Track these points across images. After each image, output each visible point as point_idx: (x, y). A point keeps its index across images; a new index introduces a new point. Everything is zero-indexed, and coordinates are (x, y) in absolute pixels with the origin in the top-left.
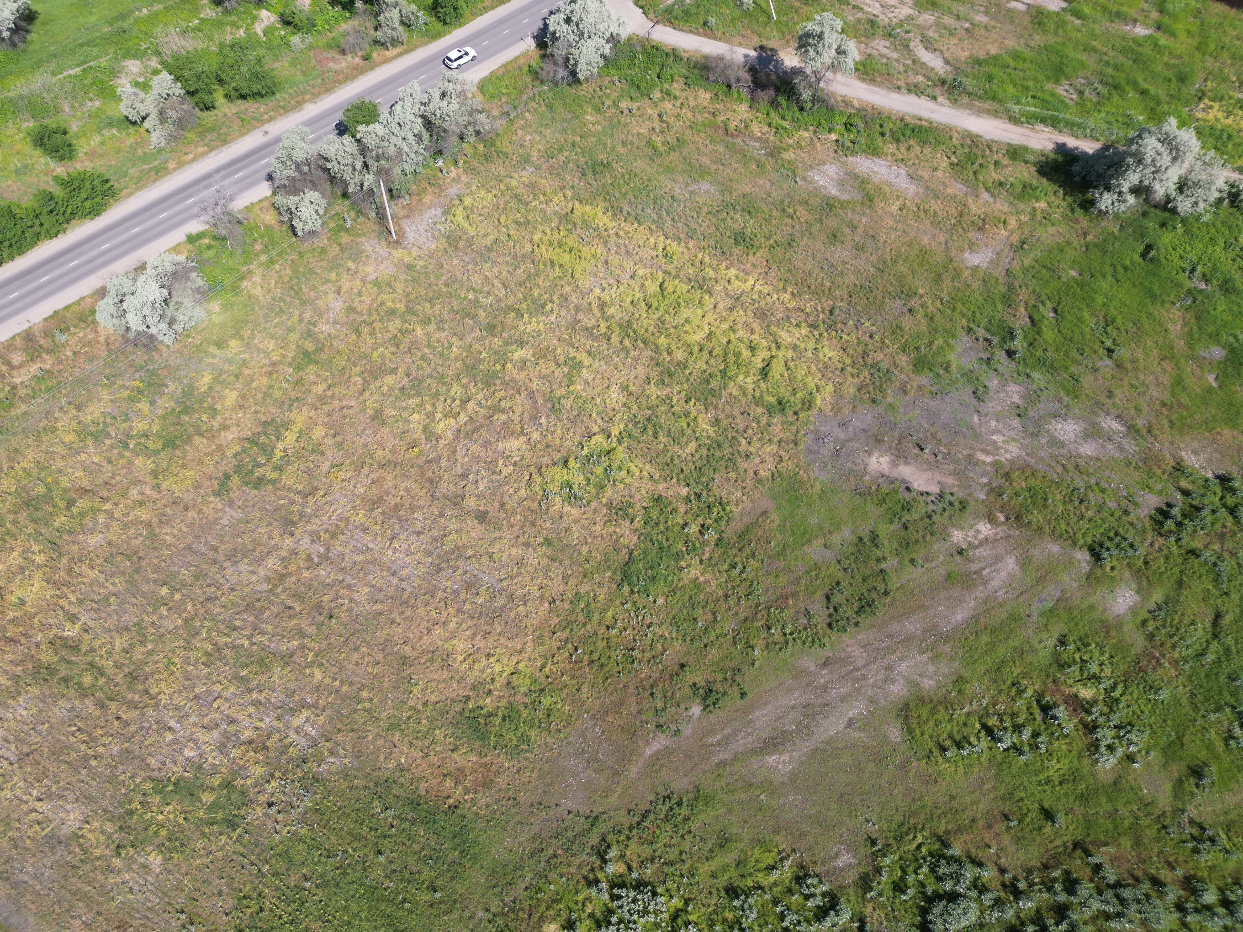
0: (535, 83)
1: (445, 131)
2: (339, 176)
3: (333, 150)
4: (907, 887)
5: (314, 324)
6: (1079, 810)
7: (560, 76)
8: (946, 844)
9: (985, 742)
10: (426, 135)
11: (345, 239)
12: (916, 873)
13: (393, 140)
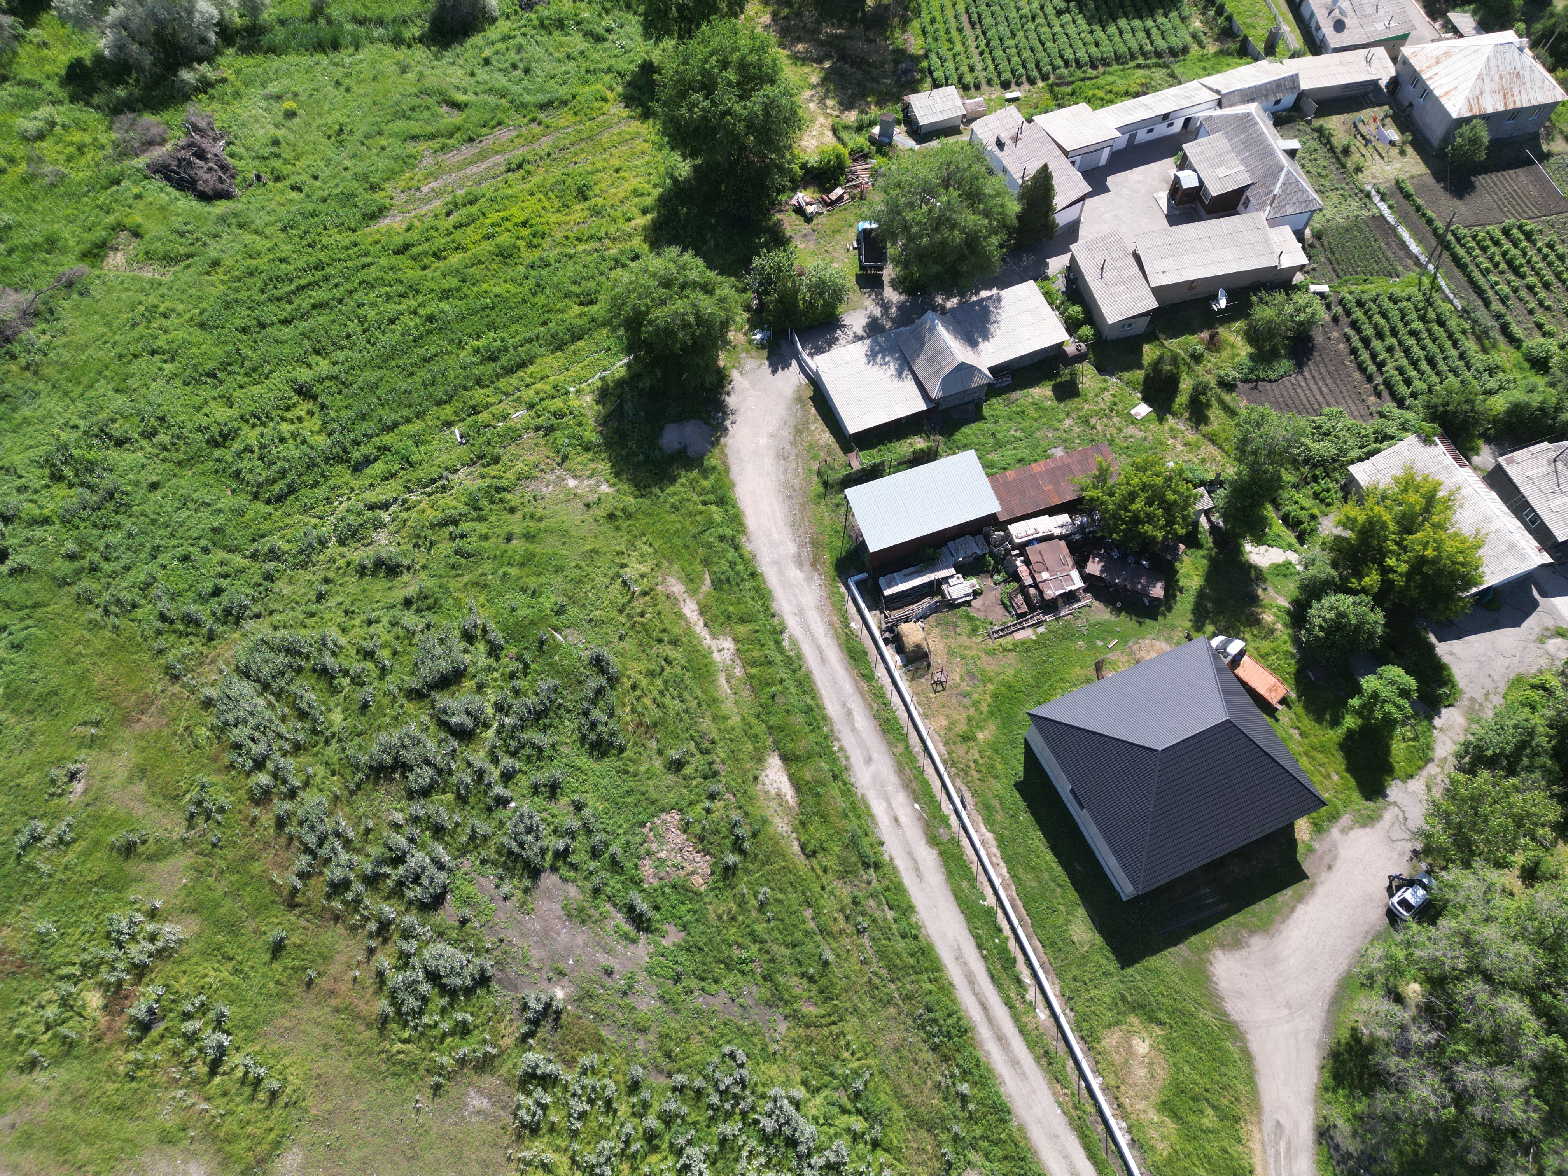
4: (457, 1023)
6: (251, 925)
8: (384, 1019)
9: (235, 1059)
12: (436, 1025)
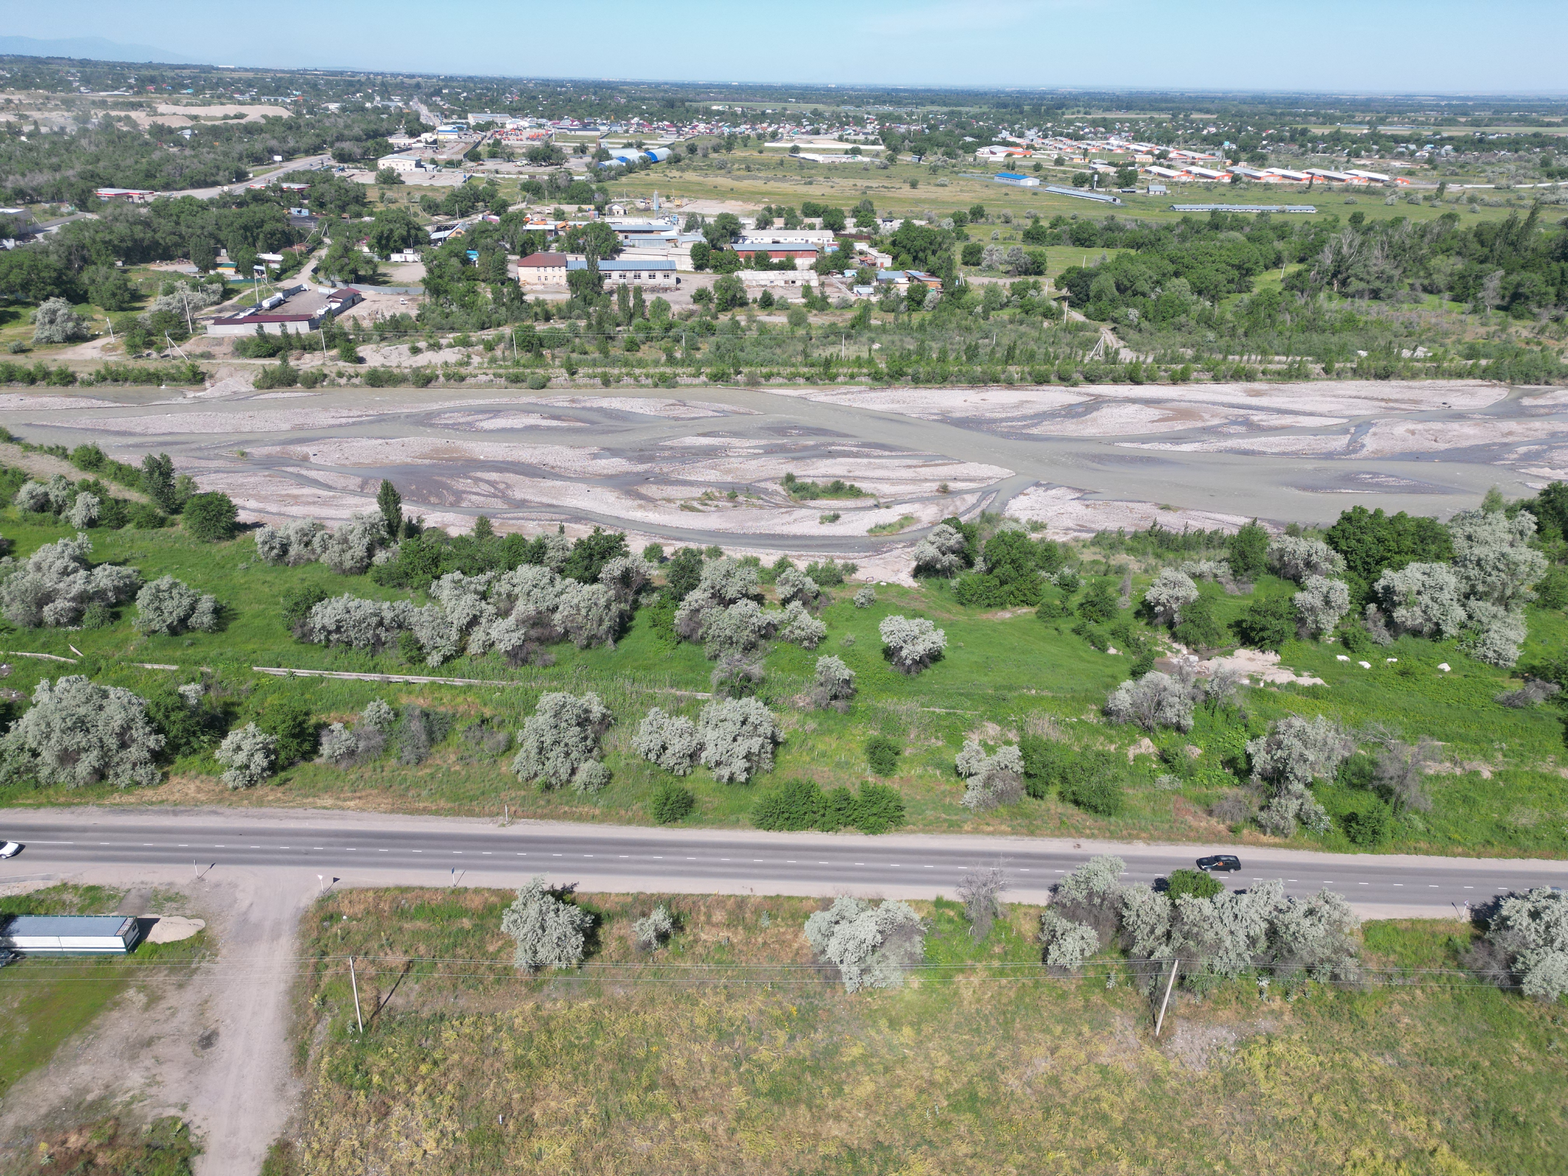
0: (1449, 962)
1: (1290, 951)
2: (1130, 929)
3: (1139, 900)
5: (1004, 1070)
7: (1491, 972)
10: (1263, 944)
11: (1096, 998)
13: (1218, 926)
